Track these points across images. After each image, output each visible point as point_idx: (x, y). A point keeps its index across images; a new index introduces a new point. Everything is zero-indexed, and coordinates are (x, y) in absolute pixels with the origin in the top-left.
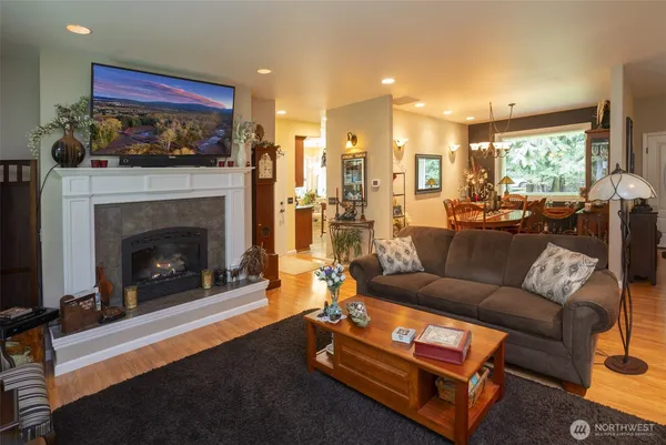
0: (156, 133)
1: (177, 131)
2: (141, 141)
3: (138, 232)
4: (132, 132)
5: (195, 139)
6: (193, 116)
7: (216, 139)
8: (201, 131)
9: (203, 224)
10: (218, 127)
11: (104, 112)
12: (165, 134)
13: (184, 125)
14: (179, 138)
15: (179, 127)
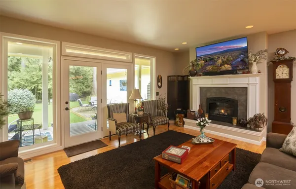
0: (214, 62)
1: (222, 60)
2: (210, 65)
3: (211, 97)
4: (207, 63)
5: (229, 61)
6: (228, 53)
7: (240, 59)
8: (232, 58)
9: (236, 98)
10: (240, 55)
11: (199, 59)
12: (218, 62)
13: (224, 58)
14: (223, 62)
15: (223, 58)
